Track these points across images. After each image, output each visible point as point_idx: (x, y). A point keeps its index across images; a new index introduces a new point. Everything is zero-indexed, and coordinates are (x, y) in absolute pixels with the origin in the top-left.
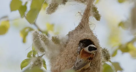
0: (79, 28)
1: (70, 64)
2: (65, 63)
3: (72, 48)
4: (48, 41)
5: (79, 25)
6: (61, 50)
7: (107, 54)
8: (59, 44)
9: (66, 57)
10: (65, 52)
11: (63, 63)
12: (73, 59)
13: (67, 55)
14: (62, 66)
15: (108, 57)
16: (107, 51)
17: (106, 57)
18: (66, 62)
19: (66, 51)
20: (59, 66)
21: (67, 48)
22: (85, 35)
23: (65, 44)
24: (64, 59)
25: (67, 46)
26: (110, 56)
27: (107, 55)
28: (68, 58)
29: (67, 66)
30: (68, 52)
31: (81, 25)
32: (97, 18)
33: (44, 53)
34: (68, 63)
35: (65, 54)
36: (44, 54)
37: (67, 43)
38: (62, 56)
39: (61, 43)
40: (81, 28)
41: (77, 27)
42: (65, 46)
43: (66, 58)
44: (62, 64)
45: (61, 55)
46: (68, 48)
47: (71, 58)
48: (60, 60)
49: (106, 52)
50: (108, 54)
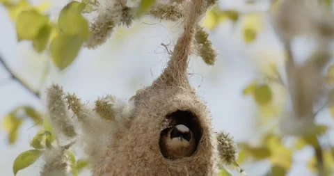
0: (162, 81)
1: (139, 171)
2: (126, 168)
3: (145, 131)
4: (87, 111)
5: (162, 76)
6: (118, 136)
7: (228, 146)
8: (114, 120)
9: (129, 153)
10: (127, 139)
11: (122, 167)
12: (146, 158)
13: (132, 147)
14: (120, 173)
15: (230, 155)
17: (225, 154)
18: (130, 164)
19: (129, 137)
20: (111, 174)
21: (131, 129)
22: (178, 101)
23: (129, 120)
24: (125, 158)
25: (133, 126)
26: (234, 153)
27: (228, 148)
28: (135, 156)
29: (131, 173)
30: (136, 139)
31: (168, 76)
32: (207, 58)
34: (133, 167)
35: (126, 146)
36: (74, 143)
37: (132, 118)
38: (121, 149)
39: (118, 117)
40: (168, 83)
41: (159, 79)
43: (128, 155)
44: (118, 170)
45: (118, 146)
46: (135, 131)
47: (141, 155)
48: (113, 159)
49: (227, 142)
50: (231, 147)
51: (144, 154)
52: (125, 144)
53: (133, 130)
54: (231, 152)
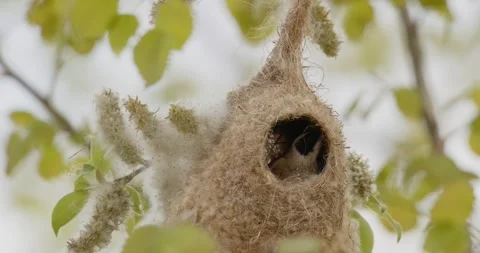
0: (265, 77)
1: (236, 203)
2: (215, 200)
3: (241, 144)
4: (156, 123)
5: (265, 69)
6: (203, 155)
7: (361, 173)
8: (196, 133)
9: (219, 179)
10: (216, 160)
11: (210, 199)
12: (246, 185)
13: (223, 171)
14: (207, 208)
15: (365, 185)
16: (362, 165)
17: (356, 184)
18: (221, 195)
19: (219, 155)
20: (194, 211)
21: (221, 145)
23: (218, 133)
25: (223, 141)
26: (370, 183)
27: (360, 176)
28: (229, 183)
29: (224, 208)
30: (228, 158)
31: (272, 69)
32: (328, 46)
33: (139, 166)
34: (227, 198)
35: (214, 170)
36: (138, 172)
37: (223, 128)
38: (206, 174)
39: (202, 129)
41: (260, 75)
42: (217, 140)
43: (218, 182)
44: (204, 204)
45: (202, 170)
46: (226, 147)
47: (237, 180)
48: (196, 189)
49: (359, 168)
50: (365, 174)
51: (243, 179)
52: (211, 167)
53: (224, 146)
54: (365, 181)
